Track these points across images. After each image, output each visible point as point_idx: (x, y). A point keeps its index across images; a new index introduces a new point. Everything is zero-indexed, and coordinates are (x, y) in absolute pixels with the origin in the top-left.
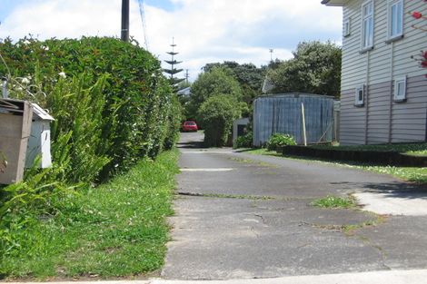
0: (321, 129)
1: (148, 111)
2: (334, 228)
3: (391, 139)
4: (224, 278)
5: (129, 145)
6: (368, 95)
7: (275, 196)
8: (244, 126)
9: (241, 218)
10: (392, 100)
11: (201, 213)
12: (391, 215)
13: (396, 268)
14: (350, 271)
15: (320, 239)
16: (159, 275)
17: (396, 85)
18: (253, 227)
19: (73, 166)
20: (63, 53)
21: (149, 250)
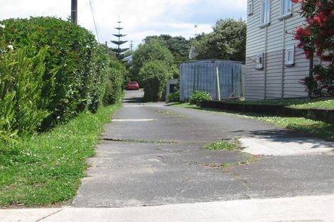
0: (232, 88)
1: (85, 75)
2: (215, 166)
3: (283, 95)
4: (120, 206)
5: (67, 101)
6: (266, 60)
7: (178, 141)
8: (174, 85)
9: (146, 158)
10: (284, 65)
11: (117, 155)
12: (263, 155)
13: (254, 197)
14: (218, 200)
15: (202, 175)
16: (71, 204)
17: (287, 52)
18: (154, 165)
19: (17, 118)
20: (16, 30)
21: (65, 184)
